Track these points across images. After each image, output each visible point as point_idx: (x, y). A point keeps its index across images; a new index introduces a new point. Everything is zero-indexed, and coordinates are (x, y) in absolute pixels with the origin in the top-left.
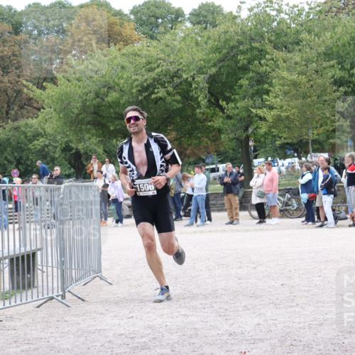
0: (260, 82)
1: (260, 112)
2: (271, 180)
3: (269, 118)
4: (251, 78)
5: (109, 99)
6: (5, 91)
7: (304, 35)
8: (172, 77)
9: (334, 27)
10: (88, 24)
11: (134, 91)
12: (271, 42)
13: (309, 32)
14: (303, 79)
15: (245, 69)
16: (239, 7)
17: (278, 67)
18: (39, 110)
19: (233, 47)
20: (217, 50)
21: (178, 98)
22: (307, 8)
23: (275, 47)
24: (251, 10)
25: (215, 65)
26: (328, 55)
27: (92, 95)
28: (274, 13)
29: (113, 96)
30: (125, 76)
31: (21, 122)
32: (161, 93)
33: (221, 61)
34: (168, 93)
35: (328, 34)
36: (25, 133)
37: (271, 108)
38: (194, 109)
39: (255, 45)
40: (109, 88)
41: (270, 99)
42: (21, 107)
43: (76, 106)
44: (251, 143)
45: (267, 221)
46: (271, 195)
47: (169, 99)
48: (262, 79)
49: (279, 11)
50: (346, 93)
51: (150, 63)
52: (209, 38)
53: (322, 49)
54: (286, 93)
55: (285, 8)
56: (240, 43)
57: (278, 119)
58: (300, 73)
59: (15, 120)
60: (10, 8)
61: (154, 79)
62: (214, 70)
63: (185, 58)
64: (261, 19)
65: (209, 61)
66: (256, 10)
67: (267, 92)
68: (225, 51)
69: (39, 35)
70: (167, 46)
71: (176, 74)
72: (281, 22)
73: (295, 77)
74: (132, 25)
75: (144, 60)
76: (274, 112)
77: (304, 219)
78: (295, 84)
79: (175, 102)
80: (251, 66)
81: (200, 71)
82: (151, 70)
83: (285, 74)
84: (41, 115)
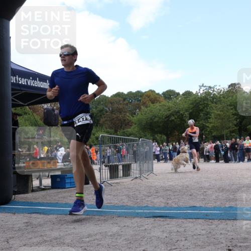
0: (207, 115)
1: (207, 125)
2: (211, 147)
3: (210, 126)
4: (204, 114)
5: (155, 120)
6: (121, 120)
7: (222, 99)
8: (177, 113)
9: (232, 96)
10: (149, 97)
11: (164, 117)
12: (210, 101)
13: (224, 98)
14: (222, 113)
15: (202, 110)
16: (200, 90)
17: (213, 109)
18: (131, 126)
19: (197, 103)
20: (192, 104)
21: (179, 120)
22: (223, 90)
23: (213, 103)
24: (203, 91)
25: (191, 109)
26: (230, 105)
27: (149, 119)
28: (211, 92)
29: (156, 119)
30: (161, 112)
31: (125, 130)
32: (173, 118)
33: (193, 108)
34: (175, 118)
35: (231, 98)
36: (126, 134)
37: (211, 123)
38: (183, 124)
39: (205, 102)
40: (155, 117)
41: (210, 120)
42: (126, 125)
43: (144, 123)
44: (204, 136)
45: (211, 161)
46: (211, 152)
47: (175, 120)
48: (208, 113)
49: (214, 91)
50: (237, 119)
51: (169, 108)
52: (189, 100)
53: (229, 103)
54: (216, 118)
55: (215, 90)
56: (200, 101)
57: (213, 127)
58: (220, 111)
59: (123, 129)
60: (122, 93)
61: (171, 114)
62: (191, 111)
63: (182, 106)
64: (208, 94)
65: (189, 108)
66: (205, 91)
67: (210, 118)
68: (195, 104)
69: (132, 101)
70: (175, 102)
71: (178, 112)
72: (214, 94)
73: (219, 113)
74: (163, 98)
75: (167, 107)
76: (212, 124)
77: (223, 161)
78: (219, 115)
79: (178, 121)
80: (204, 110)
81: (187, 111)
82: (169, 111)
83: (216, 112)
84: (132, 127)
